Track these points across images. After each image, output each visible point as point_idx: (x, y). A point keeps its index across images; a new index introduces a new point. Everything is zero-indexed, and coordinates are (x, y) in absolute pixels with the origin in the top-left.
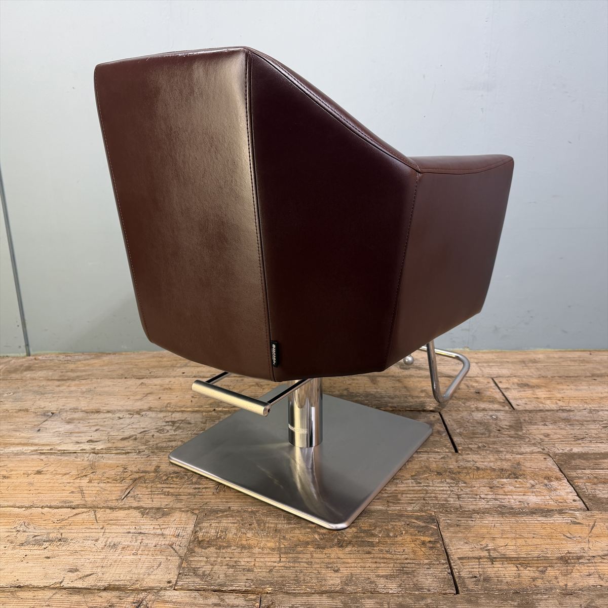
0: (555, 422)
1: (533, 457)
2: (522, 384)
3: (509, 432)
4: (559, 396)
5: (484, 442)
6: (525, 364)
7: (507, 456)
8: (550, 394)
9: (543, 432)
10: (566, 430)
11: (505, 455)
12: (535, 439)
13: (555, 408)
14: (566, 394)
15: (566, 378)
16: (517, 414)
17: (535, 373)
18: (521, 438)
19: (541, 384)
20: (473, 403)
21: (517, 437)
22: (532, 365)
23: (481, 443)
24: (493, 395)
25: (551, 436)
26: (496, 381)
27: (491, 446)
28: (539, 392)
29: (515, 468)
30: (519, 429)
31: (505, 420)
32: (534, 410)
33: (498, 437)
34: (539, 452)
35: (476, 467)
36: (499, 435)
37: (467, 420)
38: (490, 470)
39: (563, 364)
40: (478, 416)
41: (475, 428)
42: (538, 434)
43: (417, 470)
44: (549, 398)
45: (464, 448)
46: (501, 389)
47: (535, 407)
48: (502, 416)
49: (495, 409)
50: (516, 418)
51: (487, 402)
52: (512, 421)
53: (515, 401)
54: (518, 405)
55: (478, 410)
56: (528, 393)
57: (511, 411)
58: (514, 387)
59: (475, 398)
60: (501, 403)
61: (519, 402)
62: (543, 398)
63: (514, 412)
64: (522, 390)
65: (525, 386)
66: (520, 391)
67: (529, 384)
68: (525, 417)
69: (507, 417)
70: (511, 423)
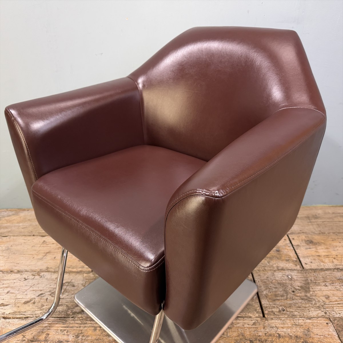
0: (333, 283)
1: (318, 322)
2: (308, 240)
3: (301, 293)
4: (334, 253)
5: (283, 305)
6: (310, 220)
7: (300, 321)
8: (328, 252)
9: (325, 293)
10: (340, 291)
11: (299, 320)
12: (319, 301)
13: (332, 267)
14: (339, 251)
15: (338, 234)
16: (306, 273)
17: (316, 229)
18: (309, 300)
19: (321, 241)
20: (275, 262)
21: (307, 299)
22: (314, 221)
23: (281, 306)
24: (289, 253)
25: (331, 298)
26: (290, 238)
27: (288, 309)
28: (320, 249)
29: (306, 335)
30: (308, 290)
31: (298, 280)
32: (318, 269)
33: (293, 300)
34: (323, 317)
35: (278, 334)
36: (294, 297)
37: (271, 281)
38: (288, 337)
39: (336, 220)
40: (279, 275)
41: (277, 290)
42: (321, 296)
43: (236, 338)
44: (327, 256)
45: (269, 312)
46: (294, 246)
47: (318, 266)
48: (295, 275)
49: (290, 268)
50: (305, 278)
51: (285, 261)
52: (302, 282)
53: (304, 259)
54: (306, 264)
55: (278, 270)
56: (312, 251)
57: (301, 271)
58: (302, 245)
59: (276, 257)
60: (295, 261)
61: (307, 260)
62: (323, 256)
63: (303, 271)
64: (308, 247)
65: (310, 243)
66: (307, 249)
67: (313, 241)
68: (311, 277)
69: (299, 277)
70: (302, 283)
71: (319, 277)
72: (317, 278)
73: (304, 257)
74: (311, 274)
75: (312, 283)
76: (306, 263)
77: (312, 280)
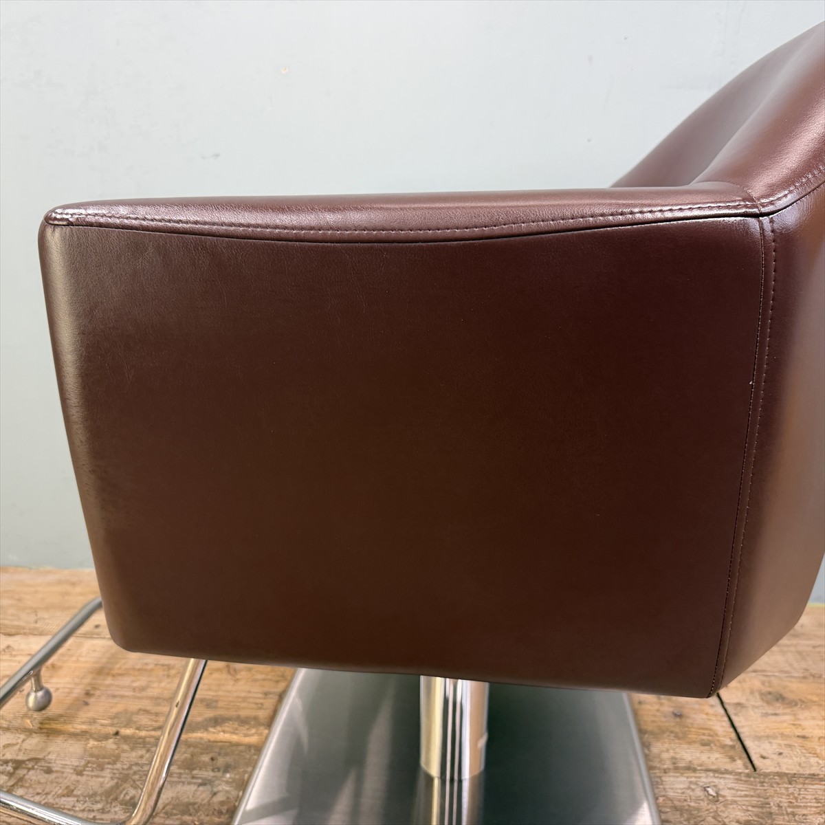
2: (770, 693)
16: (762, 783)
17: (795, 664)
19: (809, 697)
20: (666, 745)
24: (711, 723)
28: (806, 719)
31: (735, 802)
32: (801, 776)
46: (726, 706)
47: (800, 764)
48: (729, 789)
49: (714, 767)
50: (759, 797)
51: (697, 745)
52: (750, 808)
53: (757, 743)
54: (763, 757)
55: (676, 769)
56: (784, 720)
57: (748, 775)
58: (753, 703)
59: (672, 732)
60: (727, 748)
61: (768, 748)
62: (817, 740)
63: (754, 778)
64: (770, 710)
65: (777, 700)
66: (766, 715)
67: (785, 695)
68: (779, 796)
69: (739, 793)
70: (750, 813)
71: (804, 798)
72: (797, 802)
73: (758, 738)
74: (778, 789)
75: (783, 814)
76: (765, 754)
77: (781, 805)
